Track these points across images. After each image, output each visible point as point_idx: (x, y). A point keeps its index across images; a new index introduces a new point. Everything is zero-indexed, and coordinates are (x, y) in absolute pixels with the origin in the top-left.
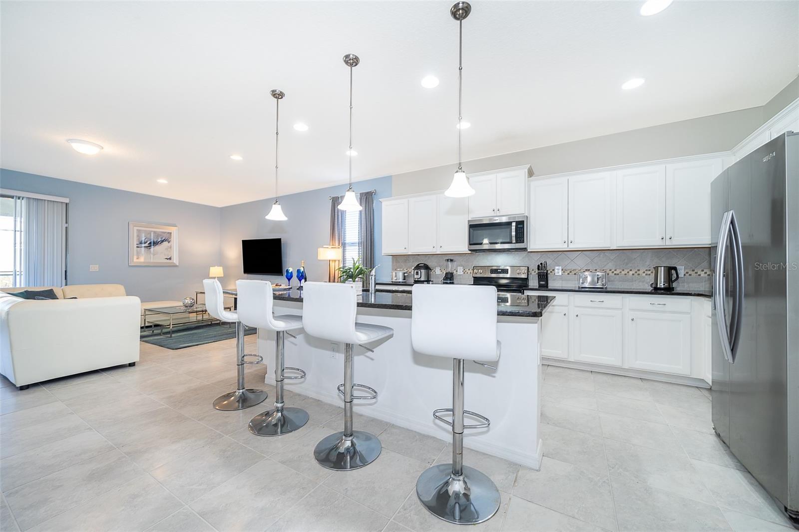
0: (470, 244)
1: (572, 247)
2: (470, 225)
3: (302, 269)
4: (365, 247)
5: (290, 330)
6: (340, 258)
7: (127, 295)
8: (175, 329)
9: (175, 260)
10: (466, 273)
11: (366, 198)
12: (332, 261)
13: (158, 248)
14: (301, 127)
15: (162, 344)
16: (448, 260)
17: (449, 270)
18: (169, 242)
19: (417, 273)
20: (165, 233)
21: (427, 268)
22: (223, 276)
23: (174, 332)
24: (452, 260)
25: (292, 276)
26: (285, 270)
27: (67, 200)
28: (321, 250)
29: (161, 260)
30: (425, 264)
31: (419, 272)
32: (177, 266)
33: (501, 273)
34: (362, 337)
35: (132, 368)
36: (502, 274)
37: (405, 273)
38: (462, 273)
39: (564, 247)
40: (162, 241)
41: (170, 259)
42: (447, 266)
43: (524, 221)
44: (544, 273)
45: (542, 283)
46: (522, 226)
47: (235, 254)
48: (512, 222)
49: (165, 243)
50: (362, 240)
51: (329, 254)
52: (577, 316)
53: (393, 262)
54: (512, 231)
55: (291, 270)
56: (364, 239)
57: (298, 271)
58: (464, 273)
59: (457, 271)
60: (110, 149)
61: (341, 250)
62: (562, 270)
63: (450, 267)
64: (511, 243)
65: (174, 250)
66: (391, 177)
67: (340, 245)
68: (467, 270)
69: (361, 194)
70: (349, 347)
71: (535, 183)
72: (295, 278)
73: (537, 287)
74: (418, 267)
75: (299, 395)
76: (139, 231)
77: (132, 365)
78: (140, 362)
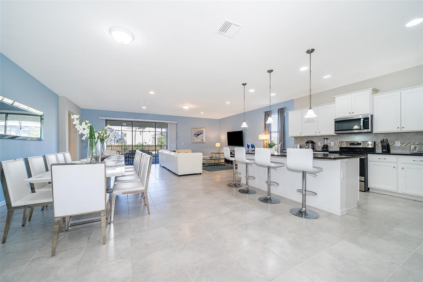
0: (336, 131)
1: (403, 130)
2: (335, 121)
3: (253, 144)
4: (280, 133)
5: (250, 163)
6: (269, 138)
7: (192, 152)
8: (208, 165)
9: (204, 141)
10: (336, 145)
11: (281, 111)
12: (265, 140)
13: (199, 136)
14: (252, 91)
15: (206, 169)
16: (324, 139)
17: (326, 144)
18: (202, 134)
19: (307, 145)
20: (201, 131)
21: (312, 142)
22: (220, 146)
23: (208, 166)
24: (327, 139)
25: (249, 147)
26: (247, 144)
27: (177, 122)
28: (260, 136)
29: (200, 140)
30: (311, 141)
31: (308, 145)
32: (204, 143)
33: (356, 145)
34: (273, 165)
35: (201, 175)
36: (358, 146)
37: (301, 145)
38: (333, 145)
39: (399, 130)
40: (200, 134)
41: (203, 140)
42: (324, 142)
43: (369, 118)
44: (385, 145)
45: (384, 150)
46: (367, 120)
47: (224, 138)
48: (361, 118)
49: (201, 134)
50: (279, 130)
51: (264, 137)
52: (403, 168)
53: (295, 140)
54: (361, 123)
55: (249, 144)
56: (280, 130)
57: (252, 144)
58: (335, 145)
59: (330, 144)
60: (192, 106)
61: (269, 135)
62: (401, 143)
63: (326, 142)
64: (361, 129)
65: (204, 137)
66: (293, 100)
67: (269, 133)
68: (337, 144)
69: (278, 109)
70: (269, 168)
71: (377, 97)
72: (250, 147)
73: (381, 153)
74: (308, 142)
75: (253, 187)
76: (194, 130)
77: (200, 174)
78: (202, 173)
